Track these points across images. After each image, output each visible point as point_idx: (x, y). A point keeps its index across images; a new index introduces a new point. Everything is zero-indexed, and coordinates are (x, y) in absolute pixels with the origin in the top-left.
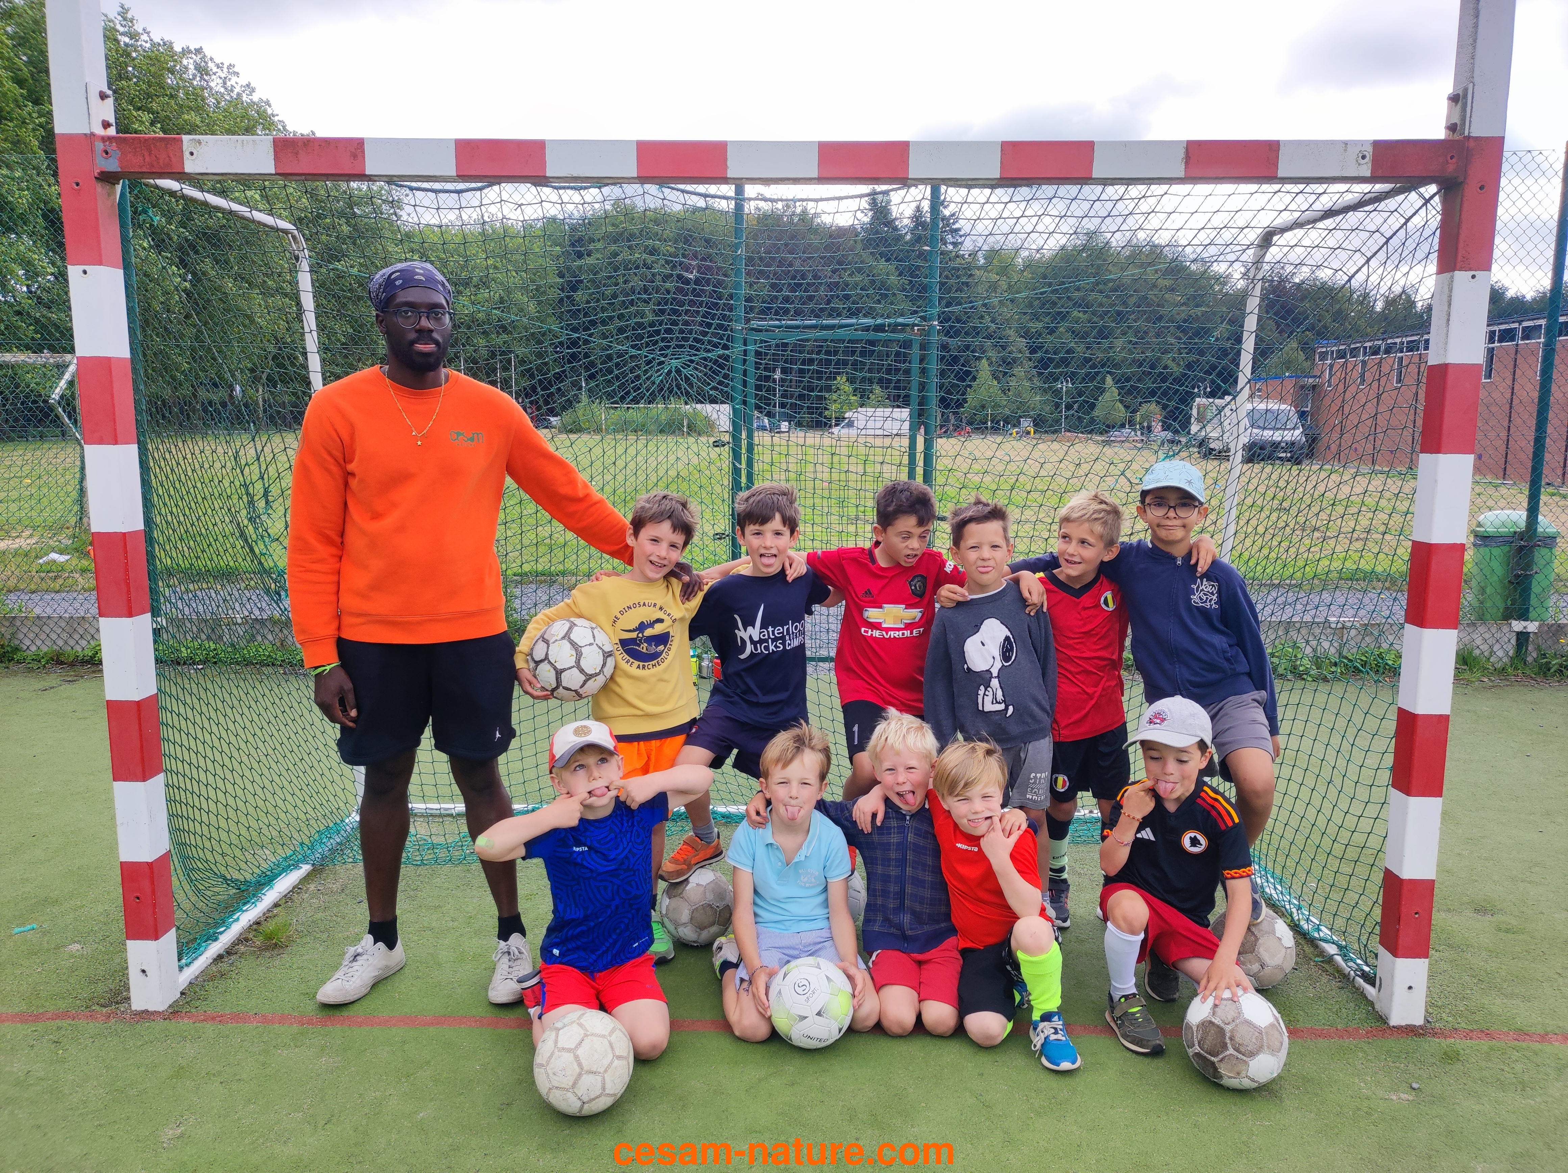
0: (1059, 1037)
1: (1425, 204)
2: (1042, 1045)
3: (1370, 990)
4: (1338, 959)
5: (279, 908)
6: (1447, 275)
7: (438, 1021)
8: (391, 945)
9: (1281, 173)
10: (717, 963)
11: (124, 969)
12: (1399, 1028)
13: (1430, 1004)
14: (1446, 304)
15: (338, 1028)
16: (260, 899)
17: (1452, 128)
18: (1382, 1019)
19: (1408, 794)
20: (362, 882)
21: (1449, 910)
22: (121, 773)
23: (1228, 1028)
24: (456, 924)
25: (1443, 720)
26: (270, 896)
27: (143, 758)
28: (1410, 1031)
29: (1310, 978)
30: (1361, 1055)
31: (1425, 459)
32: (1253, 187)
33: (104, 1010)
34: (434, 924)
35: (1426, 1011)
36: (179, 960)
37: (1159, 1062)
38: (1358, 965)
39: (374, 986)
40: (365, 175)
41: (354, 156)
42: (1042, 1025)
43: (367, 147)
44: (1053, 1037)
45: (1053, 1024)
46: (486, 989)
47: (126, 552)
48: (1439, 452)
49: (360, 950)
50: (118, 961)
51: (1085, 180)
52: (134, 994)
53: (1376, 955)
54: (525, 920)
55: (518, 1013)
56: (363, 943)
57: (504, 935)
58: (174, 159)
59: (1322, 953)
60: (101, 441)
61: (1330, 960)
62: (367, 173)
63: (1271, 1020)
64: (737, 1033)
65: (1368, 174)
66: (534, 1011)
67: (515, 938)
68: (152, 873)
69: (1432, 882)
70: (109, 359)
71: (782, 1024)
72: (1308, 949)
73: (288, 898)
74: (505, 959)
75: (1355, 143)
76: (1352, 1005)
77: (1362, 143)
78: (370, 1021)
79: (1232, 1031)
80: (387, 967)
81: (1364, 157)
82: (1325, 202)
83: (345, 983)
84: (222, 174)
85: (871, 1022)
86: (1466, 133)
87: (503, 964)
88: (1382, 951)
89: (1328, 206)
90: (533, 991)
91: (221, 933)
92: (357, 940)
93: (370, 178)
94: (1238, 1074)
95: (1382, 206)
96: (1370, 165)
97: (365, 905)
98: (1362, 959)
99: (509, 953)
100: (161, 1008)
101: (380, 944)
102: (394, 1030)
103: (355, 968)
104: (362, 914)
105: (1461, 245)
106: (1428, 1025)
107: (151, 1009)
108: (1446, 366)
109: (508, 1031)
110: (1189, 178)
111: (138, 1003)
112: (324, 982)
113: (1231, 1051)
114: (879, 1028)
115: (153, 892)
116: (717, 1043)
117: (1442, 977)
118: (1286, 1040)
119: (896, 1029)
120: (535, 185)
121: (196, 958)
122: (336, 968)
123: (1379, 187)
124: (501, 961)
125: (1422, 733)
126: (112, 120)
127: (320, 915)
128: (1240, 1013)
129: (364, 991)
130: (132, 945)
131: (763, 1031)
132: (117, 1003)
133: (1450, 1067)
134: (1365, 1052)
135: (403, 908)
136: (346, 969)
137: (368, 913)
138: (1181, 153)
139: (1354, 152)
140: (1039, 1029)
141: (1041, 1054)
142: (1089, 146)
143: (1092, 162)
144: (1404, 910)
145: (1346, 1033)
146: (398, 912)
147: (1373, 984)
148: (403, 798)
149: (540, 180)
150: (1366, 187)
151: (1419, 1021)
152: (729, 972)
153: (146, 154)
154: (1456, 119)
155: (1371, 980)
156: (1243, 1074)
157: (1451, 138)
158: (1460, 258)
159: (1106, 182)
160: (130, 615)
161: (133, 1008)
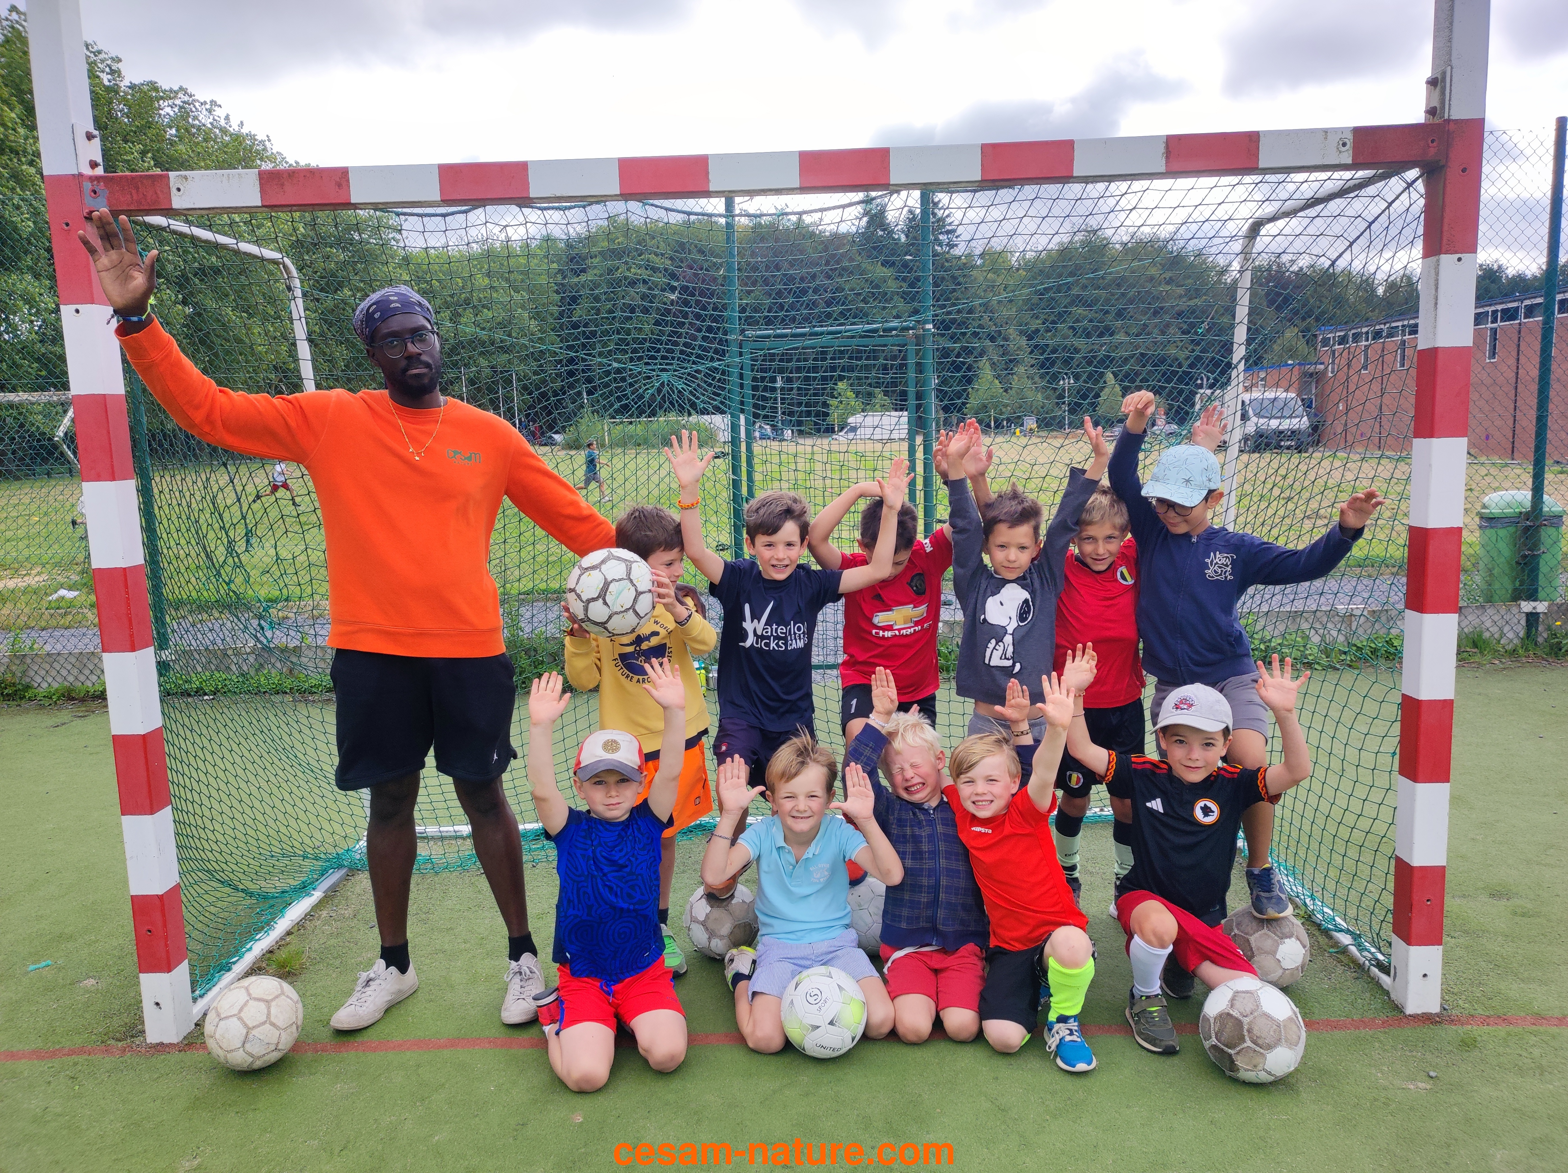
0: (1074, 1038)
1: (1408, 188)
2: (1057, 1046)
3: (1385, 980)
4: (1353, 949)
5: (292, 936)
6: (1433, 259)
7: (453, 1043)
8: (403, 968)
9: (1262, 165)
10: (729, 975)
11: (138, 1004)
12: (1414, 1017)
13: (1446, 991)
14: (1433, 288)
15: (352, 1054)
16: (272, 928)
17: (1431, 112)
18: (1398, 1008)
19: (1415, 780)
20: (372, 908)
21: (1464, 896)
22: (129, 807)
23: (1246, 1021)
24: (468, 945)
25: (1448, 705)
26: (283, 925)
27: (150, 791)
28: (1426, 1019)
29: (1324, 970)
30: (1377, 1045)
31: (1419, 443)
32: (1234, 179)
33: (120, 1044)
34: (446, 947)
35: (1443, 998)
36: (193, 991)
37: (1175, 1060)
38: (1372, 954)
39: (387, 1011)
40: (350, 204)
41: (339, 185)
42: (1057, 1027)
43: (351, 176)
44: (1068, 1038)
45: (1069, 1026)
46: (500, 1010)
47: (127, 587)
48: (1432, 436)
49: (372, 975)
50: (132, 994)
51: (1067, 178)
52: (149, 1026)
53: (1390, 944)
54: (535, 940)
55: (533, 1032)
56: (375, 968)
57: (515, 955)
58: (161, 196)
59: (1336, 944)
60: (98, 478)
61: (1344, 950)
62: (353, 201)
63: (1290, 1013)
64: (751, 1045)
65: (1349, 161)
66: (549, 1029)
67: (526, 958)
68: (163, 905)
69: (1443, 869)
70: (104, 396)
71: (795, 1035)
72: (1323, 940)
73: (300, 926)
74: (517, 979)
75: (1335, 130)
76: (1368, 995)
77: (1342, 130)
78: (384, 1046)
79: (1249, 1024)
80: (400, 991)
81: (1344, 145)
82: (1307, 191)
83: (358, 1008)
84: (209, 209)
85: (886, 1029)
86: (1446, 117)
87: (515, 985)
88: (1396, 940)
89: (1309, 194)
90: (549, 1010)
91: (234, 963)
92: (370, 965)
93: (355, 207)
94: (1255, 1066)
95: (1363, 192)
96: (1351, 152)
97: (376, 930)
98: (1376, 947)
99: (521, 973)
100: (175, 1040)
101: (393, 969)
102: (408, 1053)
103: (368, 993)
104: (373, 939)
105: (1446, 228)
106: (1445, 1012)
107: (166, 1041)
108: (1436, 349)
109: (522, 1051)
110: (1171, 173)
111: (153, 1036)
112: (337, 1009)
113: (1249, 1043)
114: (893, 1035)
115: (165, 926)
116: (730, 1055)
117: (1457, 964)
118: (1304, 1034)
119: (911, 1037)
120: (520, 206)
121: (210, 989)
122: (349, 993)
123: (1361, 174)
124: (513, 981)
125: (1427, 719)
126: (99, 160)
127: (333, 942)
128: (1258, 1006)
129: (378, 1016)
130: (146, 979)
131: (777, 1043)
132: (132, 1036)
133: (1467, 1054)
134: (1381, 1042)
135: (414, 931)
136: (358, 994)
137: (379, 938)
138: (1162, 148)
139: (1334, 140)
140: (1054, 1030)
141: (1056, 1056)
142: (1070, 144)
143: (1072, 160)
144: (1416, 898)
145: (1363, 1023)
146: (409, 935)
147: (1388, 973)
148: (410, 822)
149: (525, 201)
150: (1347, 175)
151: (1435, 1008)
152: (742, 984)
153: (134, 192)
154: (1435, 103)
155: (1385, 969)
156: (1260, 1067)
157: (1431, 121)
158: (1445, 241)
159: (1087, 180)
160: (133, 649)
161: (148, 1041)
